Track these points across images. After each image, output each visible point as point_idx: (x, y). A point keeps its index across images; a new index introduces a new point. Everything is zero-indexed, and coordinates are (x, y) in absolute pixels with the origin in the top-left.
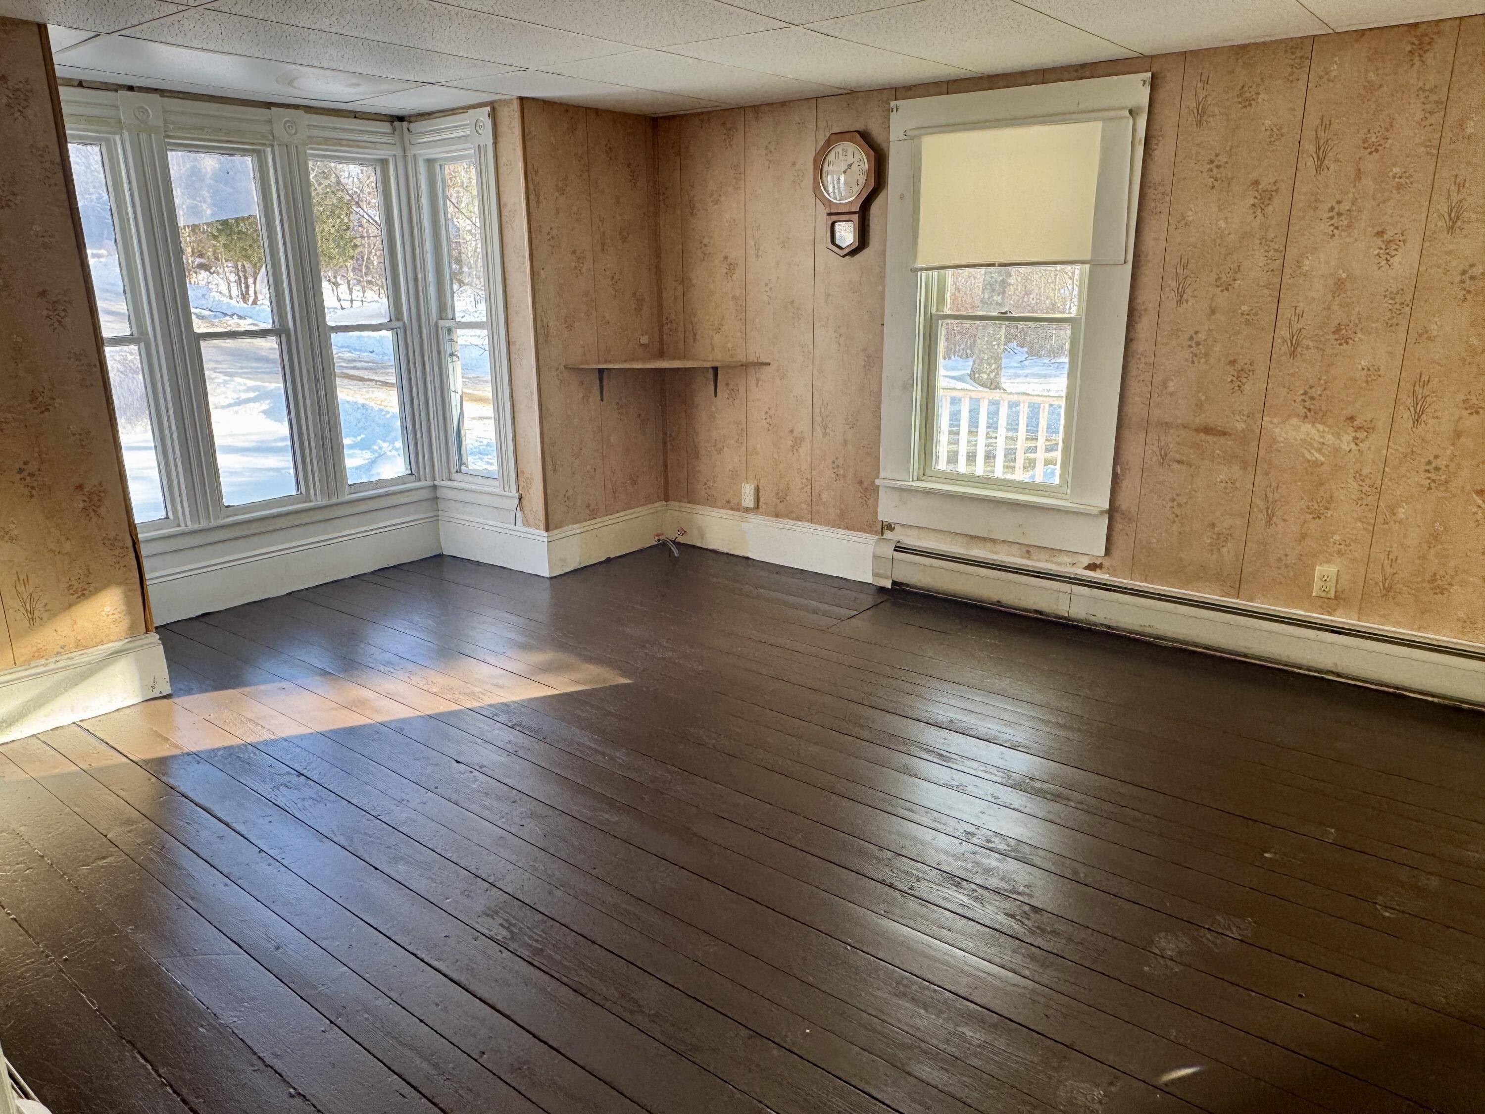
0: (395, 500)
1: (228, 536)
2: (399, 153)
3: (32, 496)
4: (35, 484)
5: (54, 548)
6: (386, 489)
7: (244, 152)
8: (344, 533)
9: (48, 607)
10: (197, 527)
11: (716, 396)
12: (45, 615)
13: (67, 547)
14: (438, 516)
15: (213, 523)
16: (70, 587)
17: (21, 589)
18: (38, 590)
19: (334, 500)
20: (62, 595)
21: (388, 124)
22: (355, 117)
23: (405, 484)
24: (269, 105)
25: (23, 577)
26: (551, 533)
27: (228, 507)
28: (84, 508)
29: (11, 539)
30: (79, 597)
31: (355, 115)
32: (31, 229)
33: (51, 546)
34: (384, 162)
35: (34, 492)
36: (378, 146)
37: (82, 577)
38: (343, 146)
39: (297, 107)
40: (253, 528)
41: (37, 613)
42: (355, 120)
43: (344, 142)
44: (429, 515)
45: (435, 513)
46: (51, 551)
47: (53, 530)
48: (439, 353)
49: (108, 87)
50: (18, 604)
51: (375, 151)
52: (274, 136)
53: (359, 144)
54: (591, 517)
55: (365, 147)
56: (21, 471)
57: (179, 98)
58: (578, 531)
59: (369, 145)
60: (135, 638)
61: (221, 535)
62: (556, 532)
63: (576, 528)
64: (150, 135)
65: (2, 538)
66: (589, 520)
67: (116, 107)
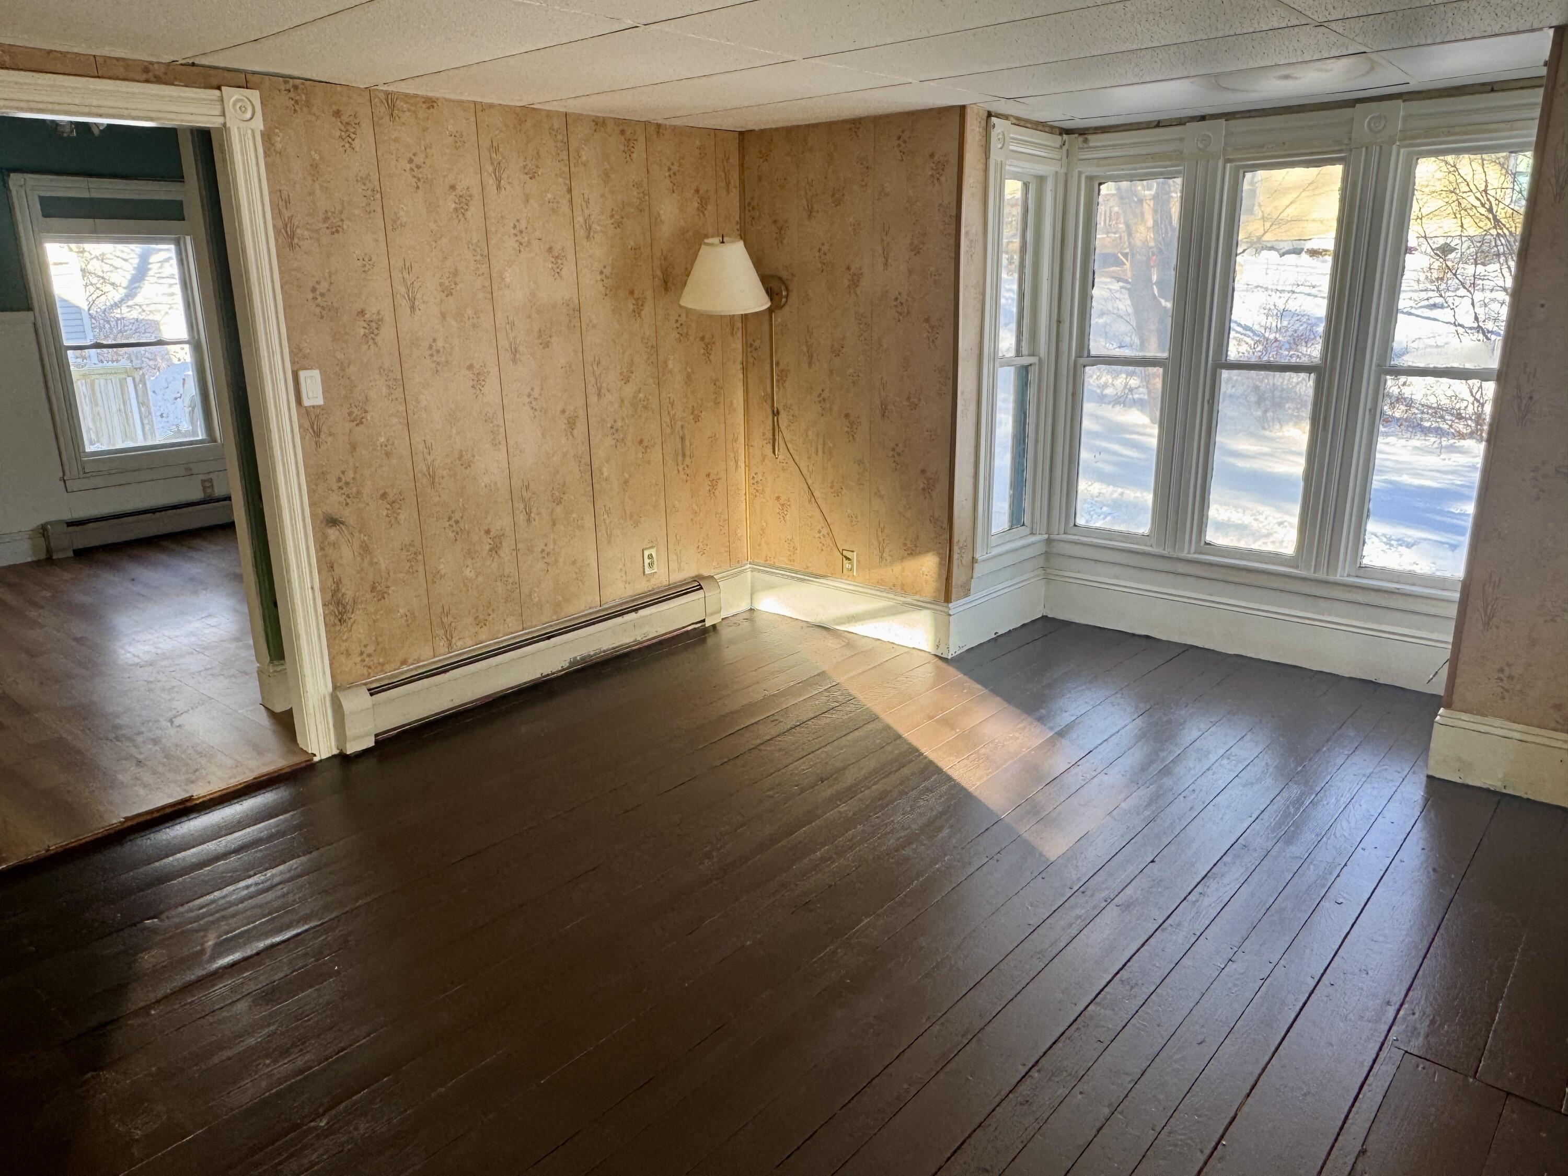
1: (1164, 568)
3: (896, 470)
4: (899, 461)
5: (902, 512)
6: (1398, 586)
9: (891, 554)
12: (889, 559)
13: (909, 514)
16: (905, 545)
17: (880, 533)
18: (888, 538)
19: (1321, 575)
20: (900, 548)
24: (1354, 103)
25: (882, 525)
26: (1450, 713)
27: (1210, 544)
28: (924, 489)
29: (881, 497)
30: (909, 554)
31: (1491, 88)
32: (929, 270)
33: (900, 509)
35: (898, 467)
37: (913, 540)
38: (1453, 134)
41: (885, 555)
42: (1492, 95)
43: (1457, 129)
46: (899, 513)
47: (903, 498)
49: (1181, 122)
50: (876, 543)
51: (1514, 133)
52: (1350, 139)
53: (1485, 127)
54: (1560, 727)
55: (1495, 131)
56: (893, 450)
57: (1250, 117)
58: (1517, 735)
59: (1502, 125)
60: (935, 601)
61: (1181, 568)
62: (1465, 716)
63: (1516, 731)
64: (1208, 161)
65: (876, 494)
66: (1555, 730)
67: (1182, 139)
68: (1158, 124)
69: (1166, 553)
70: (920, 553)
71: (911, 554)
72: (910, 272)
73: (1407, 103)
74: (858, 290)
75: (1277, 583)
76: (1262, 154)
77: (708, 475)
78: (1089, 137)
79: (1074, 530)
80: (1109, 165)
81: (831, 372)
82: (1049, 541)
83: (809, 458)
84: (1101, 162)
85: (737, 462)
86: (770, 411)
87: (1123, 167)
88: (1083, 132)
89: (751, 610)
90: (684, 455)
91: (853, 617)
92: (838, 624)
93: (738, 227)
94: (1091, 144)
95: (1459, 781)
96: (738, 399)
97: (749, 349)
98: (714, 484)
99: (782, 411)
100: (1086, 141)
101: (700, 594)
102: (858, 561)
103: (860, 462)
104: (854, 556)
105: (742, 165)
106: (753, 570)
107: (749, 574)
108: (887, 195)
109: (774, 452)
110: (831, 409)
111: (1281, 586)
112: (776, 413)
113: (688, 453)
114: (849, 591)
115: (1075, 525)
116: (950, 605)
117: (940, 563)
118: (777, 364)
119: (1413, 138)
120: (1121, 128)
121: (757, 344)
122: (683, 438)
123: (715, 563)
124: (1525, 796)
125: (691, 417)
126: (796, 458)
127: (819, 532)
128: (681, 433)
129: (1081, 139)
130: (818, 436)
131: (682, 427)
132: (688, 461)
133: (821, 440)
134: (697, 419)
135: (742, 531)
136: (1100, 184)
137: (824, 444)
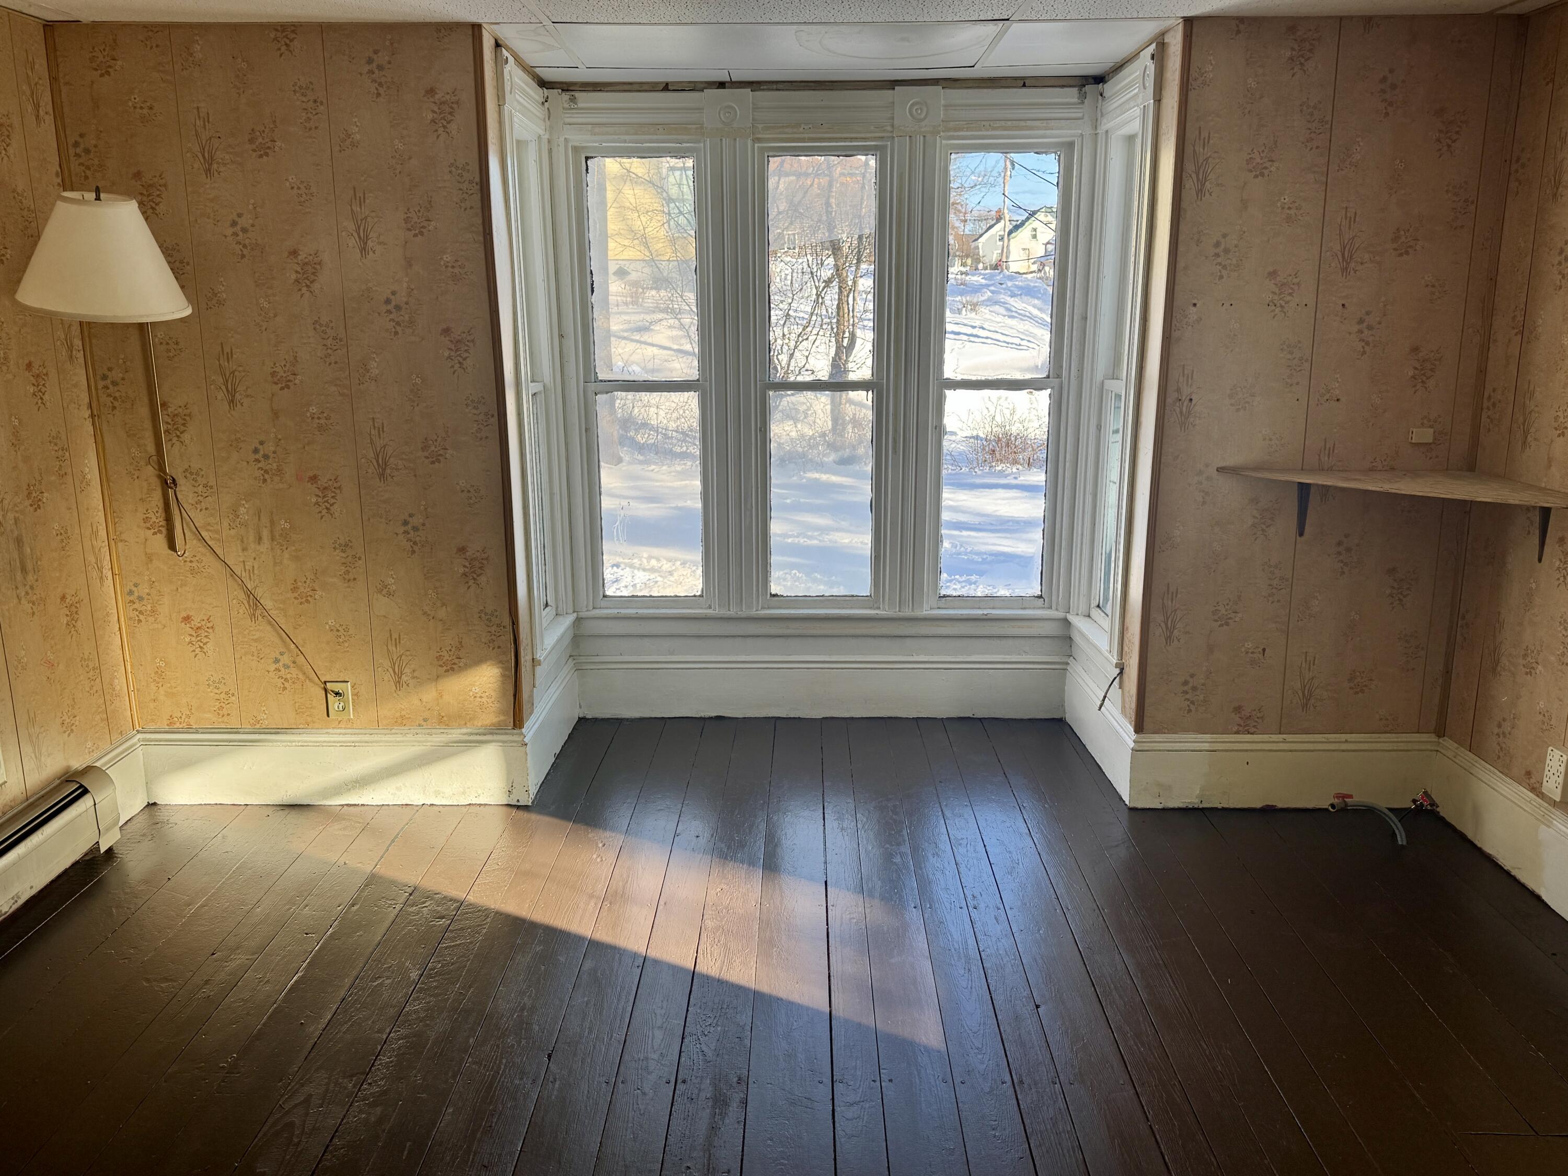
0: (995, 629)
2: (1088, 131)
3: (413, 552)
4: (418, 539)
5: (429, 612)
7: (865, 150)
8: (915, 658)
9: (415, 674)
10: (723, 612)
11: (1540, 560)
12: (412, 682)
13: (442, 613)
14: (1068, 664)
15: (745, 613)
16: (439, 658)
17: (392, 648)
18: (408, 653)
19: (907, 612)
20: (431, 664)
21: (1075, 90)
22: (1024, 85)
23: (1025, 608)
24: (893, 84)
25: (395, 636)
26: (1144, 737)
27: (775, 595)
28: (465, 574)
29: (389, 594)
30: (447, 671)
31: (1023, 82)
32: (442, 259)
33: (426, 609)
34: (1071, 145)
35: (416, 548)
36: (1052, 123)
37: (453, 649)
39: (935, 82)
40: (793, 628)
41: (404, 678)
42: (1024, 90)
43: (998, 124)
44: (1057, 659)
45: (1064, 659)
46: (425, 613)
47: (430, 591)
48: (1099, 427)
49: (695, 87)
50: (387, 663)
51: (1048, 132)
52: (893, 126)
53: (1022, 123)
54: (1241, 729)
55: (1031, 128)
56: (406, 523)
57: (777, 90)
58: (1206, 746)
59: (1038, 123)
60: (495, 730)
61: (753, 628)
62: (1157, 737)
63: (1203, 741)
64: (735, 140)
65: (380, 591)
66: (1237, 733)
67: (700, 109)
68: (666, 87)
69: (732, 613)
70: (467, 667)
71: (452, 669)
72: (409, 263)
73: (947, 91)
74: (316, 287)
75: (862, 629)
76: (796, 136)
77: (63, 598)
78: (577, 94)
79: (603, 603)
80: (607, 134)
81: (276, 414)
82: (578, 621)
83: (244, 549)
84: (597, 130)
85: (100, 569)
86: (155, 483)
87: (623, 137)
88: (566, 87)
89: (152, 805)
90: (24, 570)
91: (357, 781)
92: (325, 798)
93: (59, 180)
94: (580, 105)
95: (1160, 807)
96: (91, 467)
97: (101, 384)
98: (73, 612)
99: (181, 481)
100: (573, 100)
101: (85, 804)
102: (356, 695)
103: (346, 546)
104: (348, 689)
105: (54, 79)
106: (146, 743)
107: (140, 752)
108: (354, 145)
109: (172, 546)
110: (280, 471)
111: (865, 632)
112: (168, 484)
113: (29, 566)
114: (344, 744)
115: (605, 596)
116: (524, 730)
117: (503, 676)
118: (164, 405)
119: (956, 130)
120: (618, 88)
121: (116, 374)
122: (19, 541)
123: (89, 745)
124: (1220, 806)
125: (27, 503)
126: (219, 551)
127: (277, 661)
128: (16, 533)
129: (566, 96)
130: (259, 513)
131: (16, 520)
132: (31, 578)
133: (265, 520)
134: (37, 505)
135: (120, 683)
136: (587, 158)
137: (272, 523)
